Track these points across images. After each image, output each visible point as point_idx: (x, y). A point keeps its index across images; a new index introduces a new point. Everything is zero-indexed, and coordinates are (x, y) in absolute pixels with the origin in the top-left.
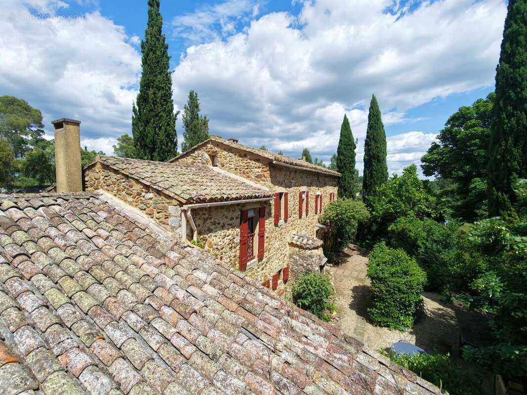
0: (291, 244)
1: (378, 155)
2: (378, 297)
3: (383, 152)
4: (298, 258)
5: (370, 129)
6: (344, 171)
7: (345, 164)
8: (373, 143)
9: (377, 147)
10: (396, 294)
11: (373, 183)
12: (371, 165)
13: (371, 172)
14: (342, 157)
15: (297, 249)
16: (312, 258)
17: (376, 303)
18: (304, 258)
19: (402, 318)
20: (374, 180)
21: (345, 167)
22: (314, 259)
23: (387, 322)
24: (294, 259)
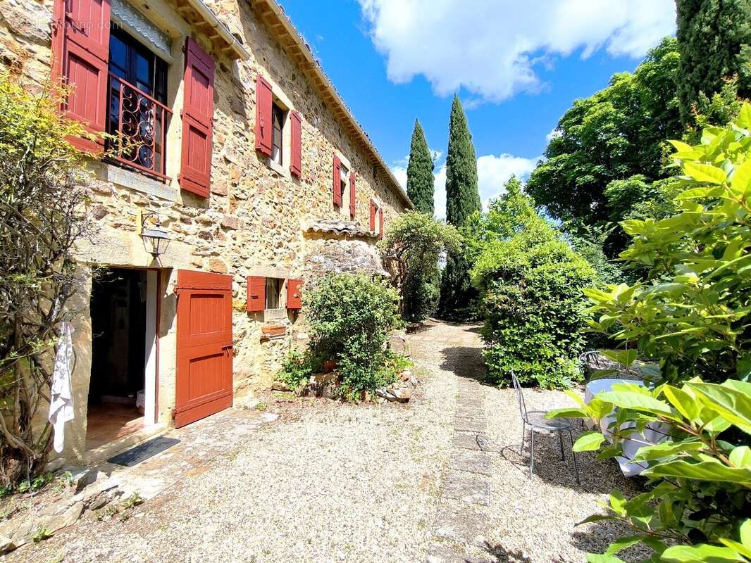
0: (311, 234)
1: (466, 175)
2: (505, 314)
3: (474, 173)
4: (322, 259)
5: (453, 140)
6: (418, 201)
7: (419, 189)
8: (458, 159)
9: (465, 163)
10: (546, 298)
11: (461, 217)
12: (457, 191)
13: (458, 203)
14: (414, 179)
15: (321, 242)
16: (354, 257)
17: (503, 331)
18: (334, 256)
19: (561, 360)
20: (463, 213)
21: (420, 194)
22: (358, 260)
23: (530, 373)
24: (314, 262)
